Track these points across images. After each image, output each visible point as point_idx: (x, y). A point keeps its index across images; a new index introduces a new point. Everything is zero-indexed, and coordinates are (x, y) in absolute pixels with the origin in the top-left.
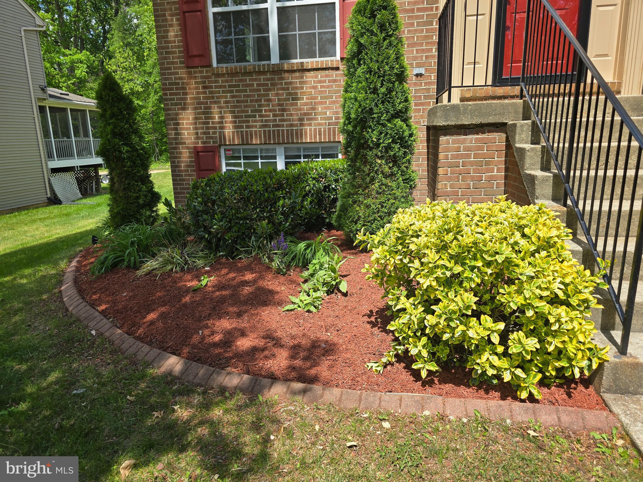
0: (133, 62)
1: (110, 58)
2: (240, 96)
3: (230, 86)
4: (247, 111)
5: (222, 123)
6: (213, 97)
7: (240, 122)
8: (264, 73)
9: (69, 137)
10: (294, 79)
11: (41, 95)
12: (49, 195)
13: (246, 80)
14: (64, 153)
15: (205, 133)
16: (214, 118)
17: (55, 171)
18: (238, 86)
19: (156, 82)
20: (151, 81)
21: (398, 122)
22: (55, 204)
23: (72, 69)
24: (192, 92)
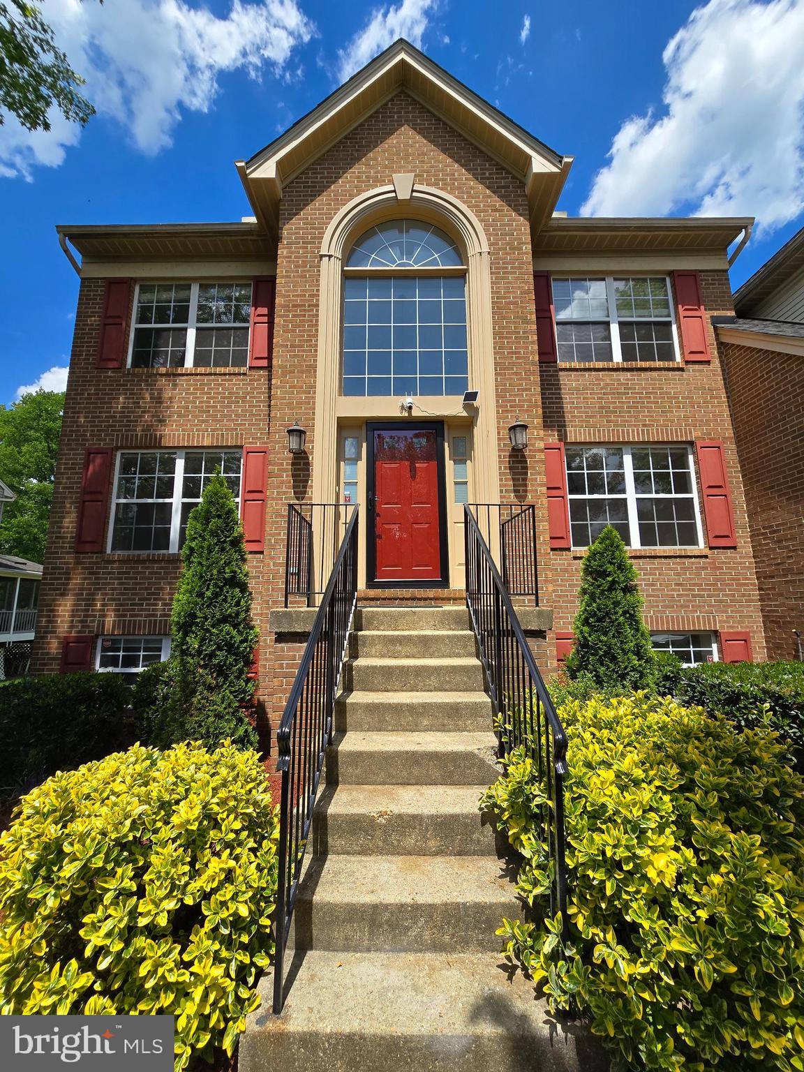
2: (129, 584)
3: (119, 573)
4: (134, 599)
5: (103, 610)
6: (99, 584)
7: (124, 610)
13: (137, 568)
15: (82, 621)
16: (96, 605)
18: (129, 573)
24: (76, 580)
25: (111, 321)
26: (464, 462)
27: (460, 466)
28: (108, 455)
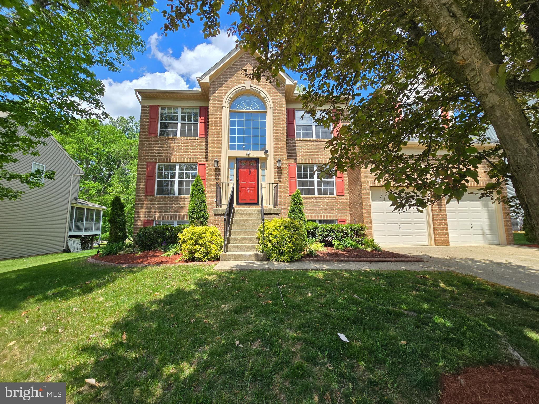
0: (123, 189)
1: (110, 186)
2: (163, 205)
3: (160, 201)
4: (165, 210)
5: (155, 213)
6: (153, 205)
7: (162, 213)
8: (172, 198)
9: (82, 221)
10: (182, 201)
11: (74, 202)
12: (65, 248)
13: (165, 200)
14: (78, 228)
15: (148, 216)
16: (153, 211)
17: (70, 237)
19: (133, 198)
20: (130, 198)
21: (202, 212)
22: (67, 252)
23: (88, 190)
24: (146, 203)
25: (152, 120)
26: (265, 170)
27: (263, 171)
28: (154, 164)
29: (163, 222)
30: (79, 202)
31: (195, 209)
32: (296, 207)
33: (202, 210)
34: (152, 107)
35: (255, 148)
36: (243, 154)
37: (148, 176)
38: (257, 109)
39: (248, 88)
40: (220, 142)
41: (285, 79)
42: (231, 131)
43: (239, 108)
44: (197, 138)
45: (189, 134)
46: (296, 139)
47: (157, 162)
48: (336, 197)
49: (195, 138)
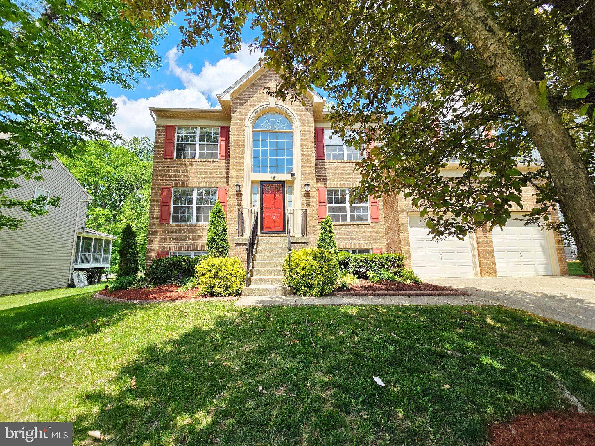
0: (135, 216)
1: (121, 213)
3: (175, 230)
4: (181, 239)
5: (171, 243)
7: (178, 242)
8: (189, 226)
9: (89, 252)
10: (200, 229)
11: (81, 231)
12: (69, 283)
13: (182, 228)
14: (84, 260)
15: (163, 246)
16: (168, 241)
17: (76, 270)
18: (179, 230)
19: (146, 227)
20: (143, 226)
21: (223, 242)
22: (72, 287)
23: (96, 218)
24: (160, 232)
25: (167, 141)
26: (291, 194)
27: (290, 196)
28: (169, 189)
29: (179, 253)
30: (86, 232)
31: (214, 239)
32: (327, 236)
33: (222, 240)
34: (167, 127)
35: (281, 171)
36: (267, 177)
37: (162, 202)
38: (283, 128)
39: (272, 106)
40: (243, 164)
41: (313, 97)
42: (255, 153)
43: (263, 127)
44: (217, 160)
45: (208, 156)
46: (326, 160)
47: (172, 187)
48: (371, 223)
49: (215, 160)
